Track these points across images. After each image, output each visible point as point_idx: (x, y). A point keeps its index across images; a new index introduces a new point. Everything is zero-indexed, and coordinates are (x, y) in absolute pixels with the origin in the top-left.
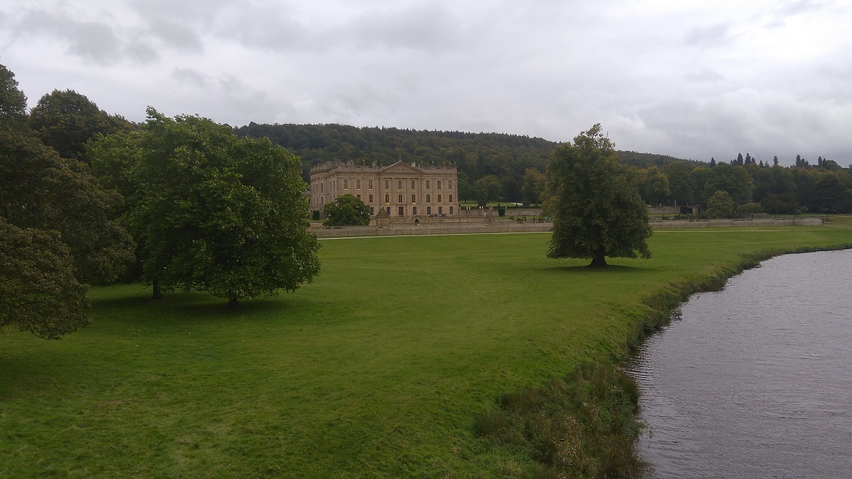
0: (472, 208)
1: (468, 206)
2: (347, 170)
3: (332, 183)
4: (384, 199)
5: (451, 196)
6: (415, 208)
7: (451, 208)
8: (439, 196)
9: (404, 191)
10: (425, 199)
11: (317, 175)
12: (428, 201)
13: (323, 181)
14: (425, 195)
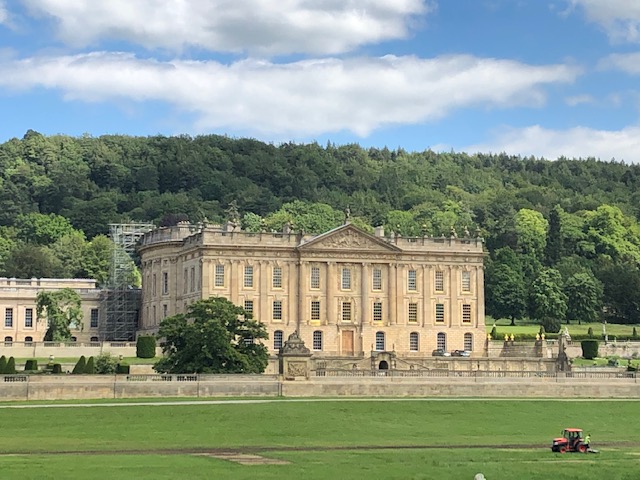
2: (224, 241)
3: (189, 271)
4: (307, 310)
5: (466, 307)
6: (380, 334)
7: (468, 336)
8: (440, 307)
9: (355, 293)
10: (405, 313)
11: (155, 252)
12: (413, 316)
13: (169, 268)
14: (406, 303)
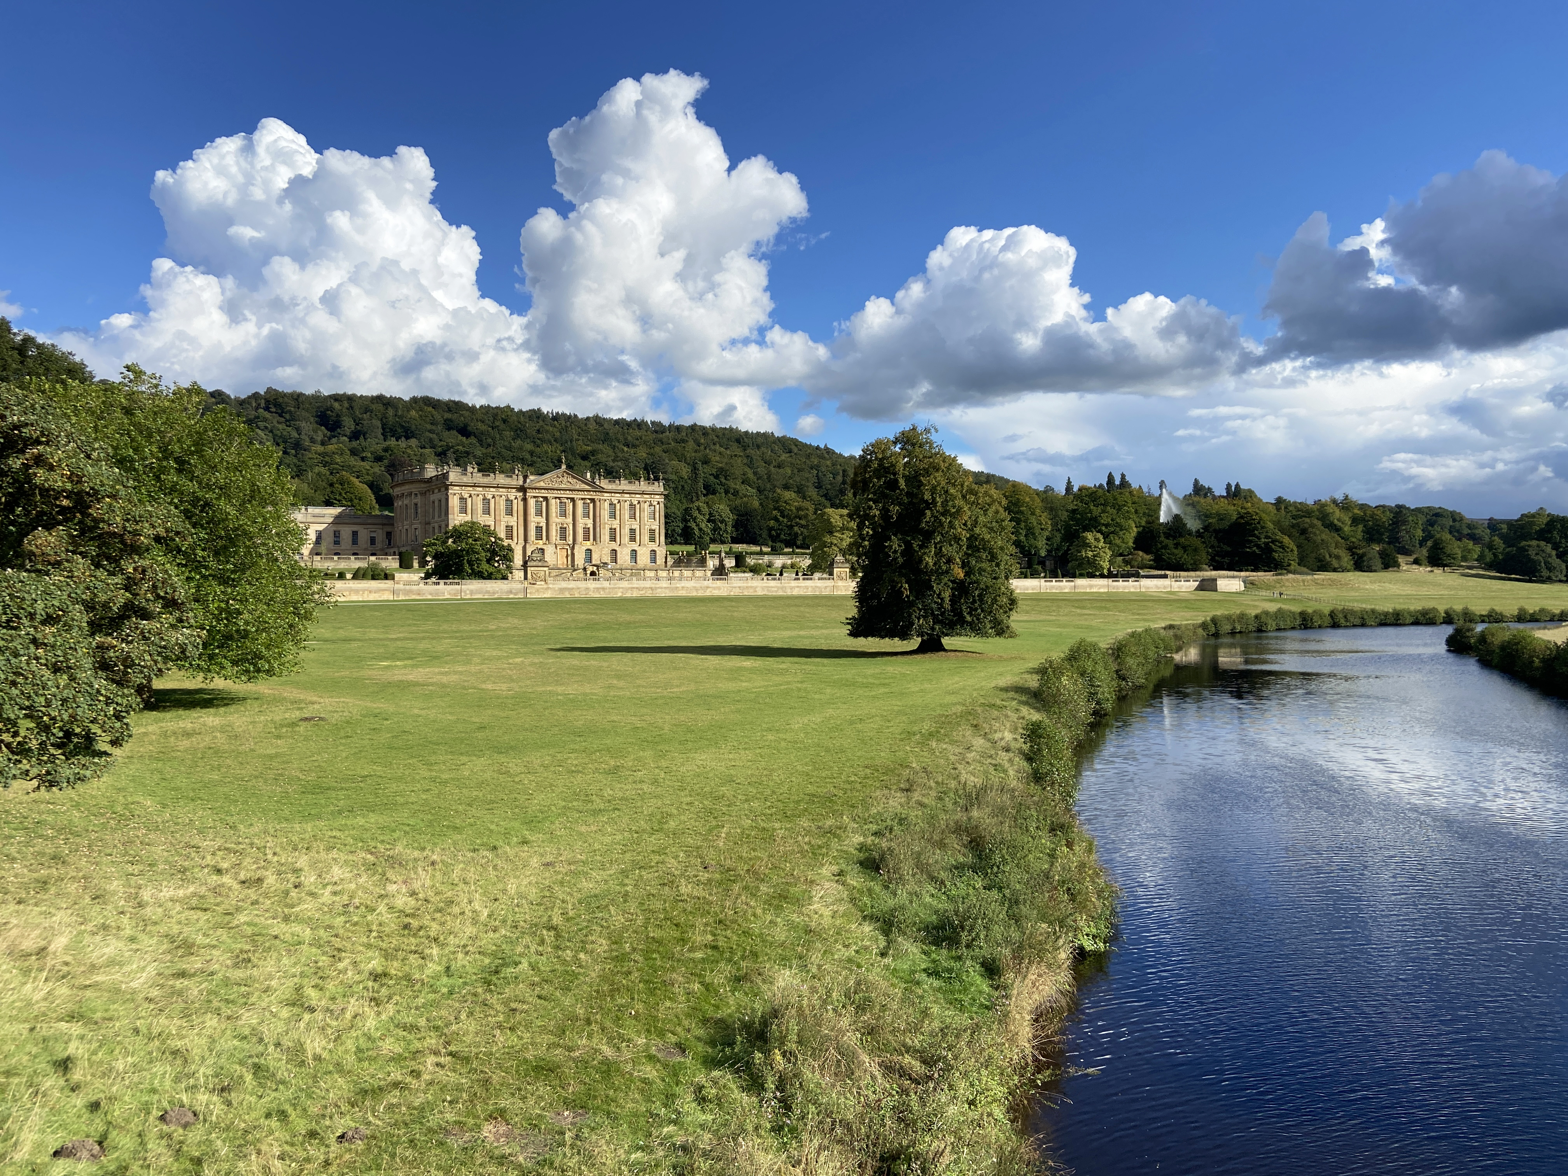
0: (688, 553)
2: (465, 479)
3: (436, 504)
4: (532, 533)
5: (652, 532)
6: (589, 551)
7: (653, 552)
8: (633, 531)
9: (570, 520)
10: (606, 536)
11: (407, 487)
12: (613, 538)
13: (418, 500)
14: (607, 527)
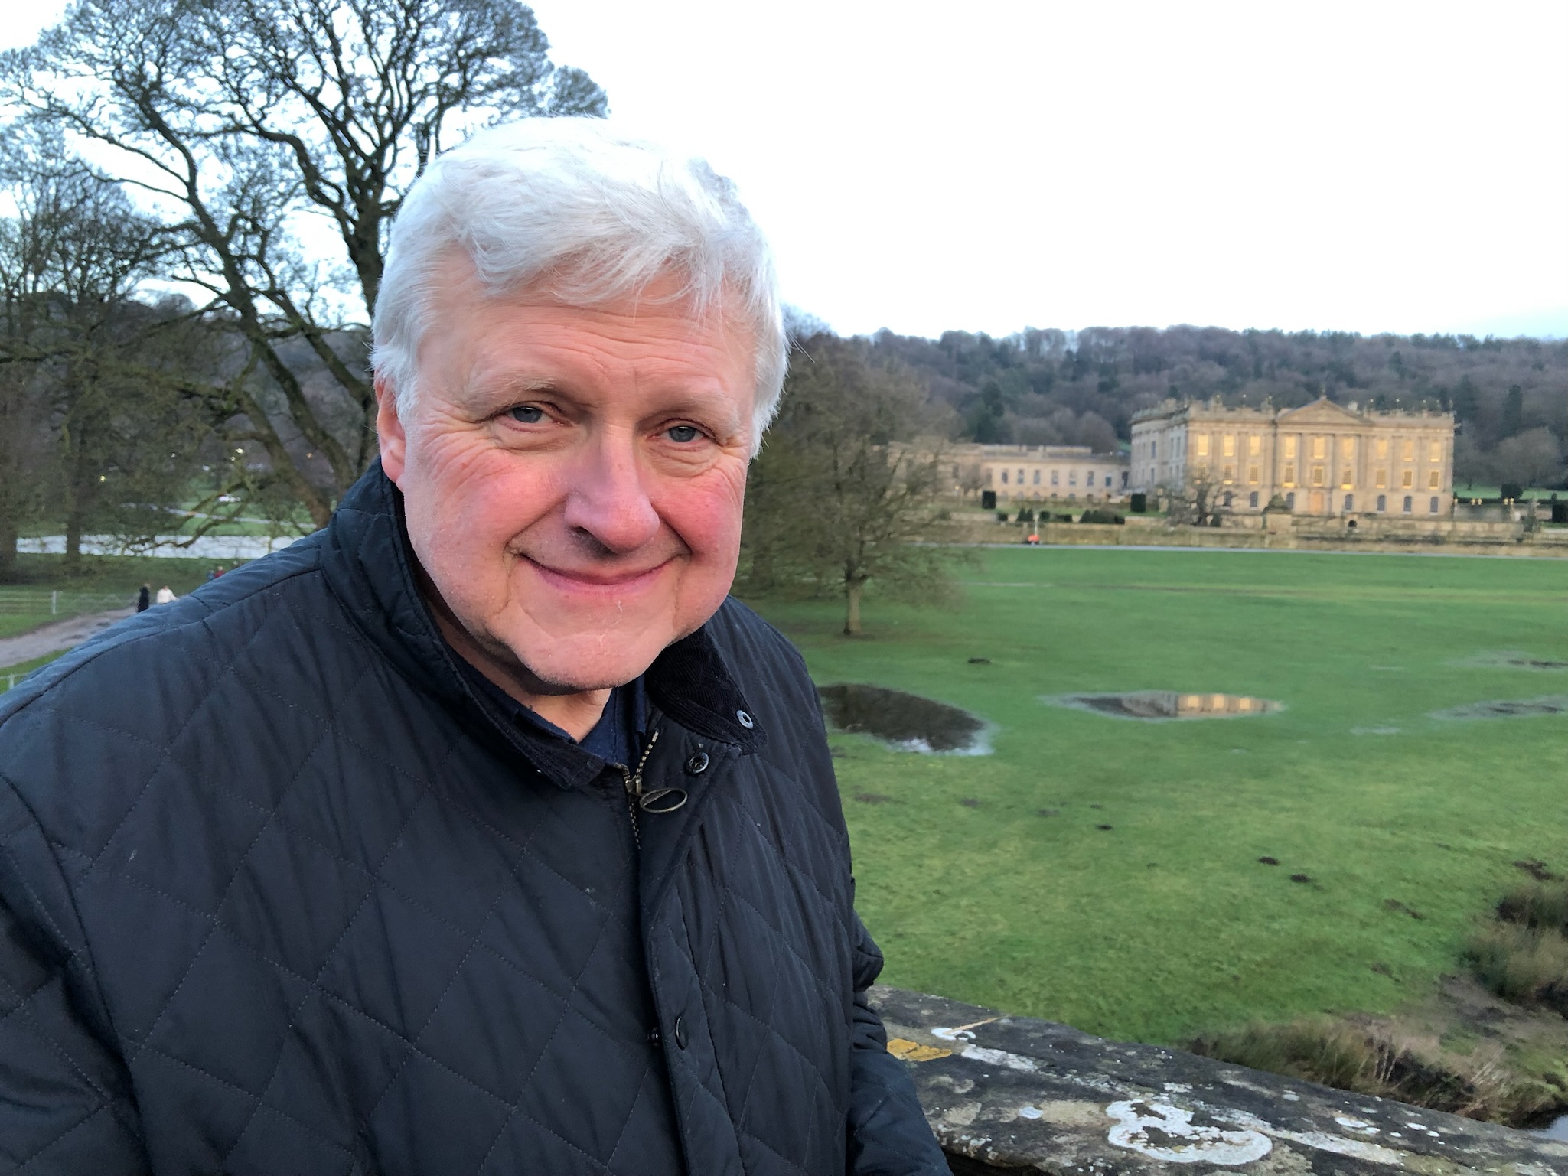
0: (1484, 501)
1: (1477, 495)
2: (1208, 415)
4: (1281, 475)
5: (1434, 474)
6: (1350, 497)
7: (1435, 499)
8: (1408, 474)
9: (1327, 460)
10: (1373, 479)
11: (1145, 424)
12: (1382, 482)
13: (1157, 438)
14: (1375, 469)
